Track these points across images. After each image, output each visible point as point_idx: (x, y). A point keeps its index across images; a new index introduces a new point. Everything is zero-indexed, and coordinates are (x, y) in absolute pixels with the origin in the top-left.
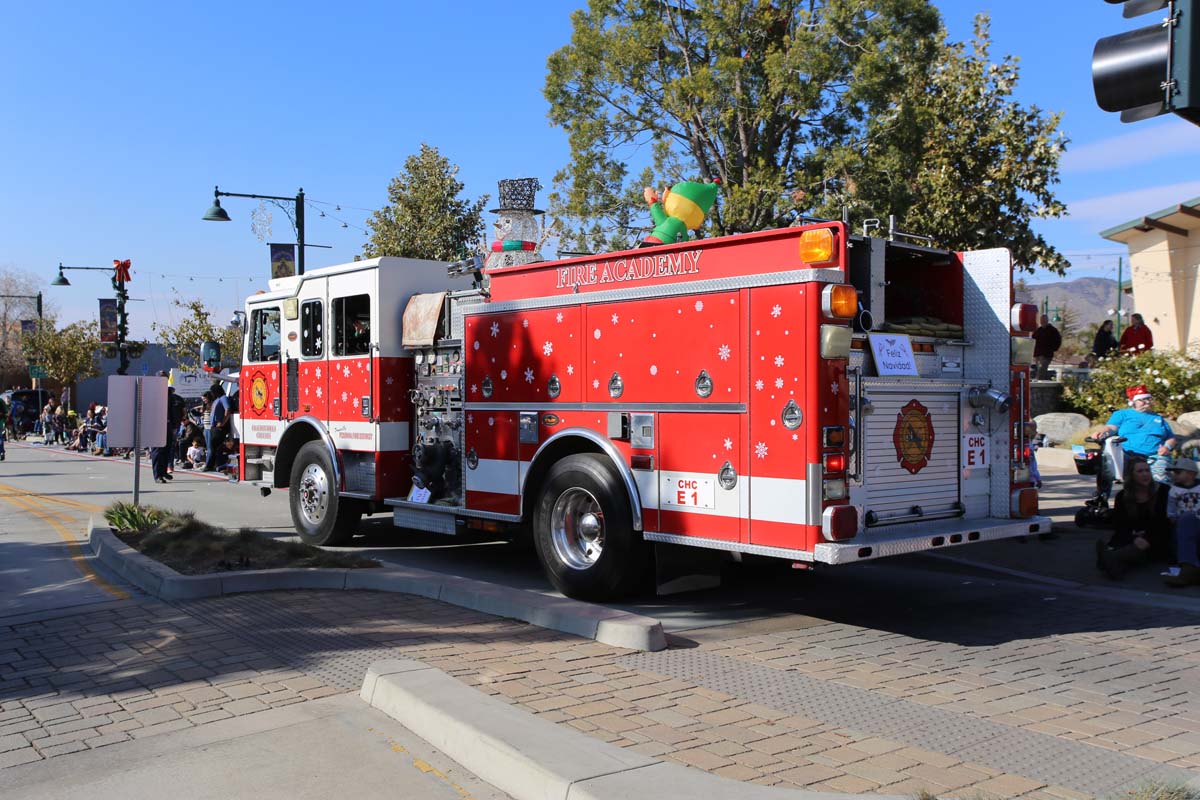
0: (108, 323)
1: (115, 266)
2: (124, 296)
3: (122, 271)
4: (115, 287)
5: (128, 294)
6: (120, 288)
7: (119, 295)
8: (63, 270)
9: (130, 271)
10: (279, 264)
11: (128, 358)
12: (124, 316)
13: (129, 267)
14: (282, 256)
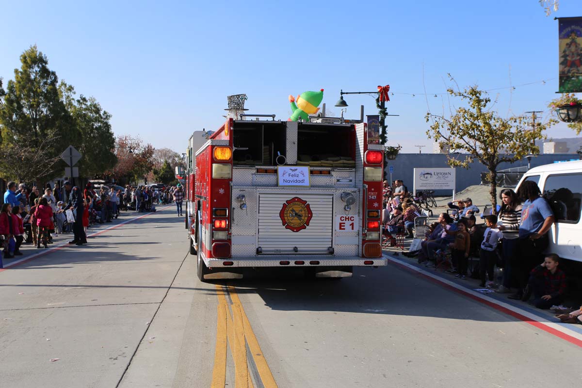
0: (373, 134)
1: (379, 90)
2: (384, 113)
3: (384, 93)
4: (378, 106)
5: (388, 111)
6: (382, 107)
7: (381, 112)
8: (343, 95)
9: (389, 93)
10: (568, 41)
11: (387, 160)
12: (384, 128)
13: (388, 90)
14: (572, 31)
